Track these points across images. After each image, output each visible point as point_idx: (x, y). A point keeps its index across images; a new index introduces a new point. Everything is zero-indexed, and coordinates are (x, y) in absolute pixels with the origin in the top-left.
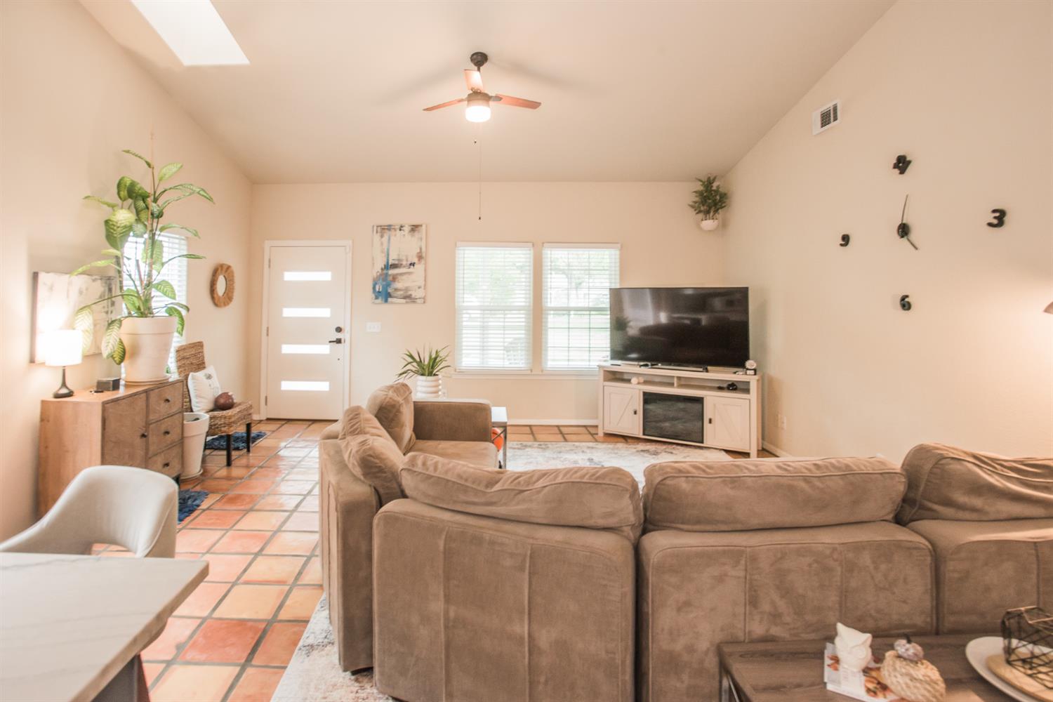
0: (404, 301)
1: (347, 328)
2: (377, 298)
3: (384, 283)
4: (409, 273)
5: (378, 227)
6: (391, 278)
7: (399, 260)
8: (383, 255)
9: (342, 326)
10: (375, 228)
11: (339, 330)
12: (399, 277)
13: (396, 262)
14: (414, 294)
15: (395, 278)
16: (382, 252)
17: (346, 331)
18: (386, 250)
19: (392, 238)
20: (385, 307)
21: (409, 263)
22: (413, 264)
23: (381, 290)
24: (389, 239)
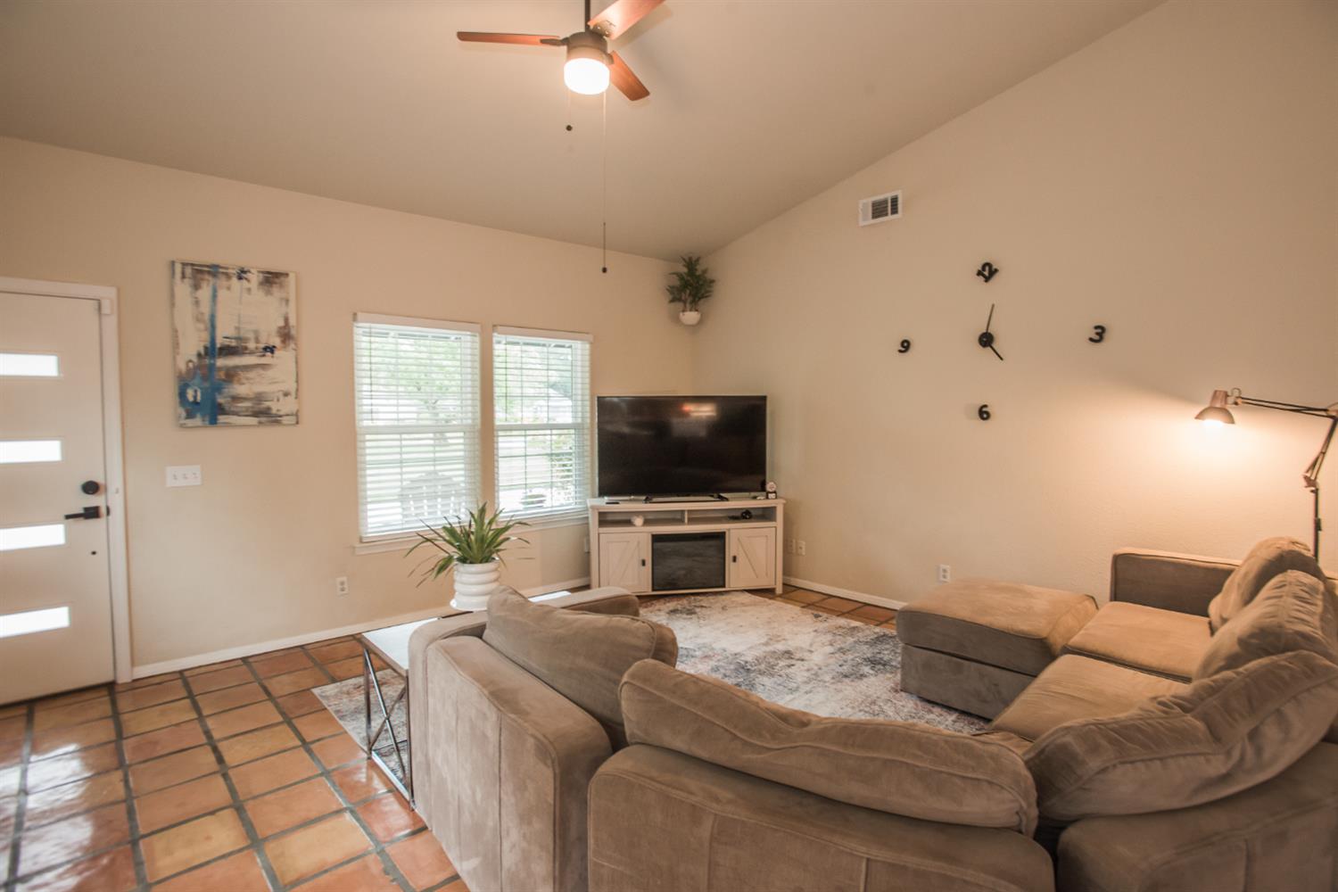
0: (254, 421)
1: (114, 483)
2: (190, 415)
3: (207, 385)
4: (264, 366)
5: (184, 265)
6: (222, 375)
7: (238, 339)
8: (202, 326)
9: (99, 479)
10: (178, 268)
11: (91, 488)
12: (242, 375)
13: (234, 343)
14: (275, 407)
15: (231, 375)
16: (198, 320)
17: (111, 489)
18: (207, 317)
19: (222, 294)
20: (212, 434)
21: (263, 346)
22: (270, 349)
23: (199, 399)
24: (214, 297)
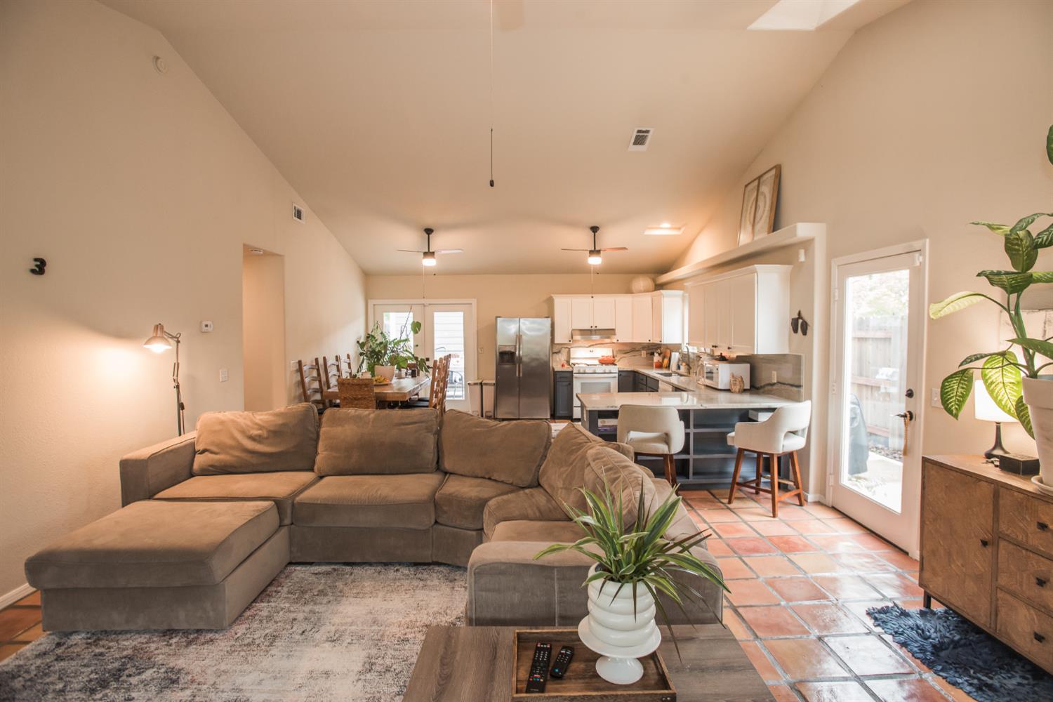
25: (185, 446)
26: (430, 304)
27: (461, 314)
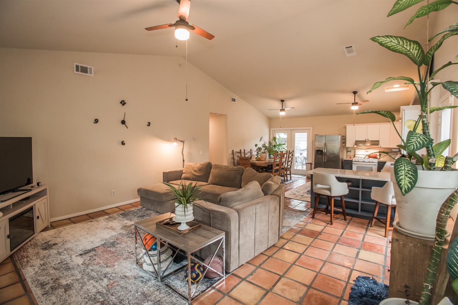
25: (180, 171)
26: (293, 130)
27: (306, 134)
